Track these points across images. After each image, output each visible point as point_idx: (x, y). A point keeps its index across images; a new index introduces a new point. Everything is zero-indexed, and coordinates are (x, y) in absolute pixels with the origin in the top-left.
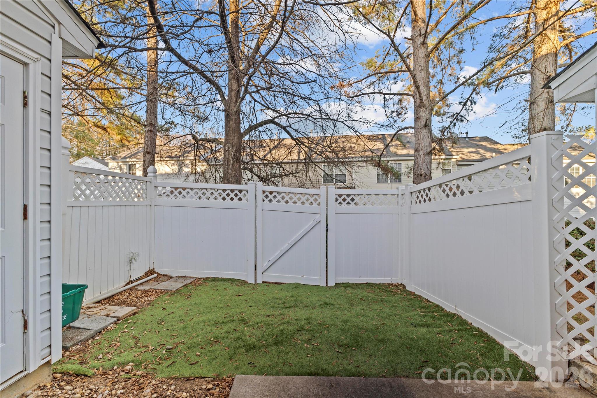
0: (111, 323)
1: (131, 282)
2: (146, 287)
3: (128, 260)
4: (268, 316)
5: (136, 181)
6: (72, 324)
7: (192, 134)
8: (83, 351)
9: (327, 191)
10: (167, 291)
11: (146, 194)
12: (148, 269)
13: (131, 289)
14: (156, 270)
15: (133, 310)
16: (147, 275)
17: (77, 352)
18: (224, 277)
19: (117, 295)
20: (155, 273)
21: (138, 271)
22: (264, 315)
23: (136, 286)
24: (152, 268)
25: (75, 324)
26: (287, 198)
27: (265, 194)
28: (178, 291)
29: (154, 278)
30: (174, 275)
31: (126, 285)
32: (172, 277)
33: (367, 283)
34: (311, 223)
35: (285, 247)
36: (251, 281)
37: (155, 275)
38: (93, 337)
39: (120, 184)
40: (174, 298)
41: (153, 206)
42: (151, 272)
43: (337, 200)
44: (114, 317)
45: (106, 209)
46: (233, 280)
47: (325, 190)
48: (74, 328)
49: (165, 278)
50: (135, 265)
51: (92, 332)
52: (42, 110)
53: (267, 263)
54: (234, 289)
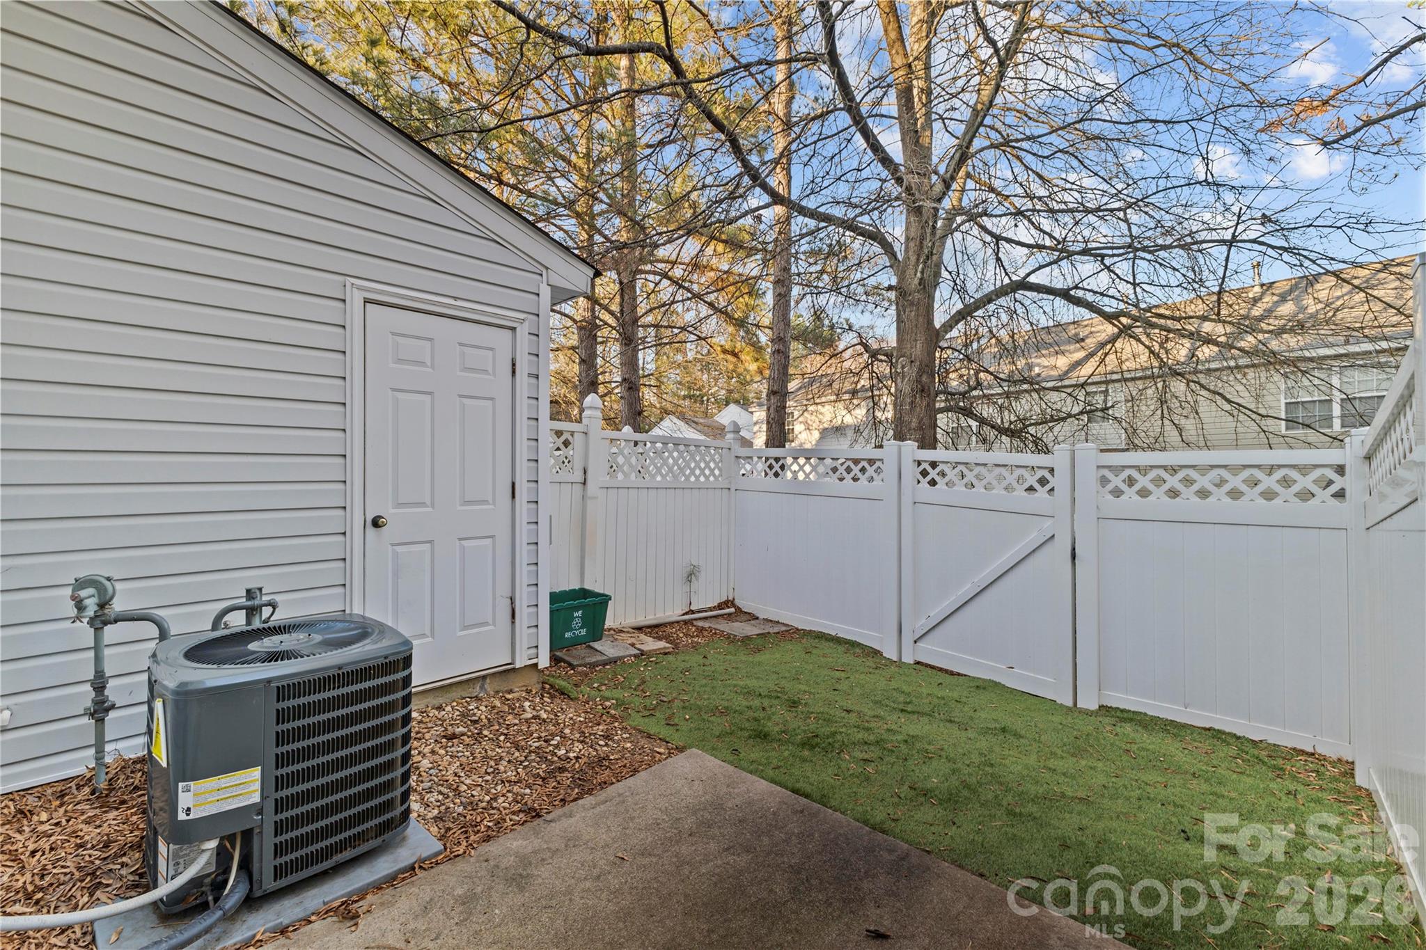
0: (631, 656)
1: (693, 612)
2: (706, 625)
3: (686, 575)
4: (848, 711)
5: (703, 448)
6: (592, 644)
7: (861, 343)
8: (586, 675)
9: (1073, 459)
10: (728, 636)
11: (720, 470)
12: (724, 599)
13: (686, 622)
14: (737, 602)
15: (665, 648)
16: (720, 606)
17: (580, 673)
18: (839, 635)
19: (665, 625)
20: (733, 605)
21: (706, 597)
22: (841, 707)
23: (696, 619)
24: (730, 598)
25: (596, 645)
26: (970, 476)
27: (921, 468)
28: (747, 639)
29: (730, 614)
30: (761, 617)
31: (684, 615)
32: (757, 618)
33: (1209, 729)
34: (1033, 538)
35: (966, 590)
36: (890, 653)
37: (732, 610)
38: (604, 664)
39: (675, 454)
40: (731, 648)
41: (733, 490)
42: (728, 603)
43: (1104, 481)
44: (639, 649)
45: (652, 492)
46: (853, 644)
47: (1068, 455)
48: (592, 648)
49: (748, 617)
50: (699, 584)
51: (605, 658)
52: (530, 375)
53: (924, 621)
54: (838, 656)
